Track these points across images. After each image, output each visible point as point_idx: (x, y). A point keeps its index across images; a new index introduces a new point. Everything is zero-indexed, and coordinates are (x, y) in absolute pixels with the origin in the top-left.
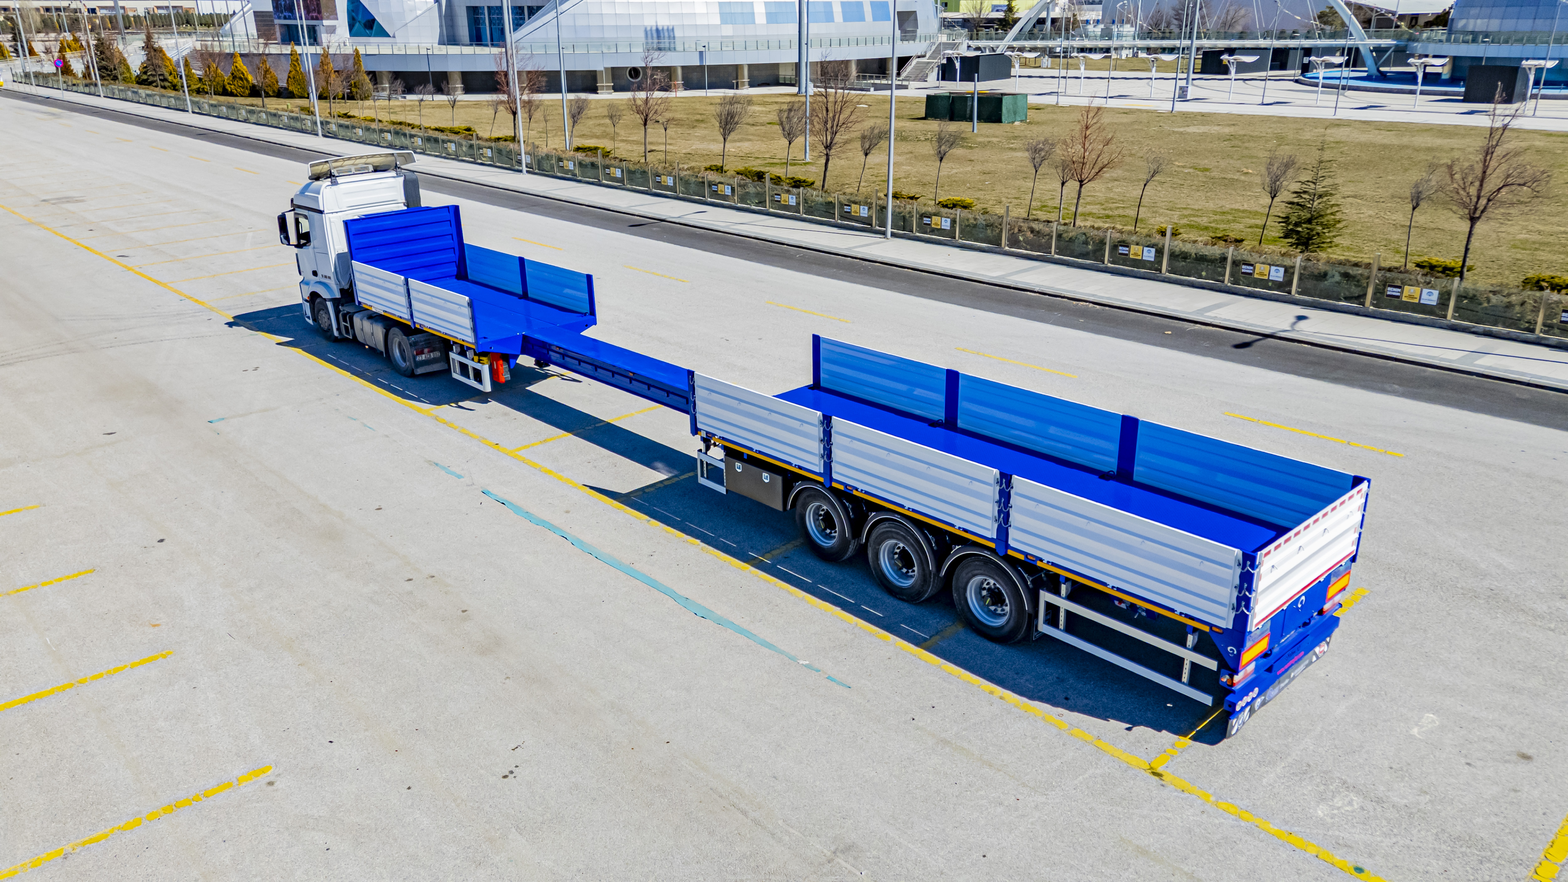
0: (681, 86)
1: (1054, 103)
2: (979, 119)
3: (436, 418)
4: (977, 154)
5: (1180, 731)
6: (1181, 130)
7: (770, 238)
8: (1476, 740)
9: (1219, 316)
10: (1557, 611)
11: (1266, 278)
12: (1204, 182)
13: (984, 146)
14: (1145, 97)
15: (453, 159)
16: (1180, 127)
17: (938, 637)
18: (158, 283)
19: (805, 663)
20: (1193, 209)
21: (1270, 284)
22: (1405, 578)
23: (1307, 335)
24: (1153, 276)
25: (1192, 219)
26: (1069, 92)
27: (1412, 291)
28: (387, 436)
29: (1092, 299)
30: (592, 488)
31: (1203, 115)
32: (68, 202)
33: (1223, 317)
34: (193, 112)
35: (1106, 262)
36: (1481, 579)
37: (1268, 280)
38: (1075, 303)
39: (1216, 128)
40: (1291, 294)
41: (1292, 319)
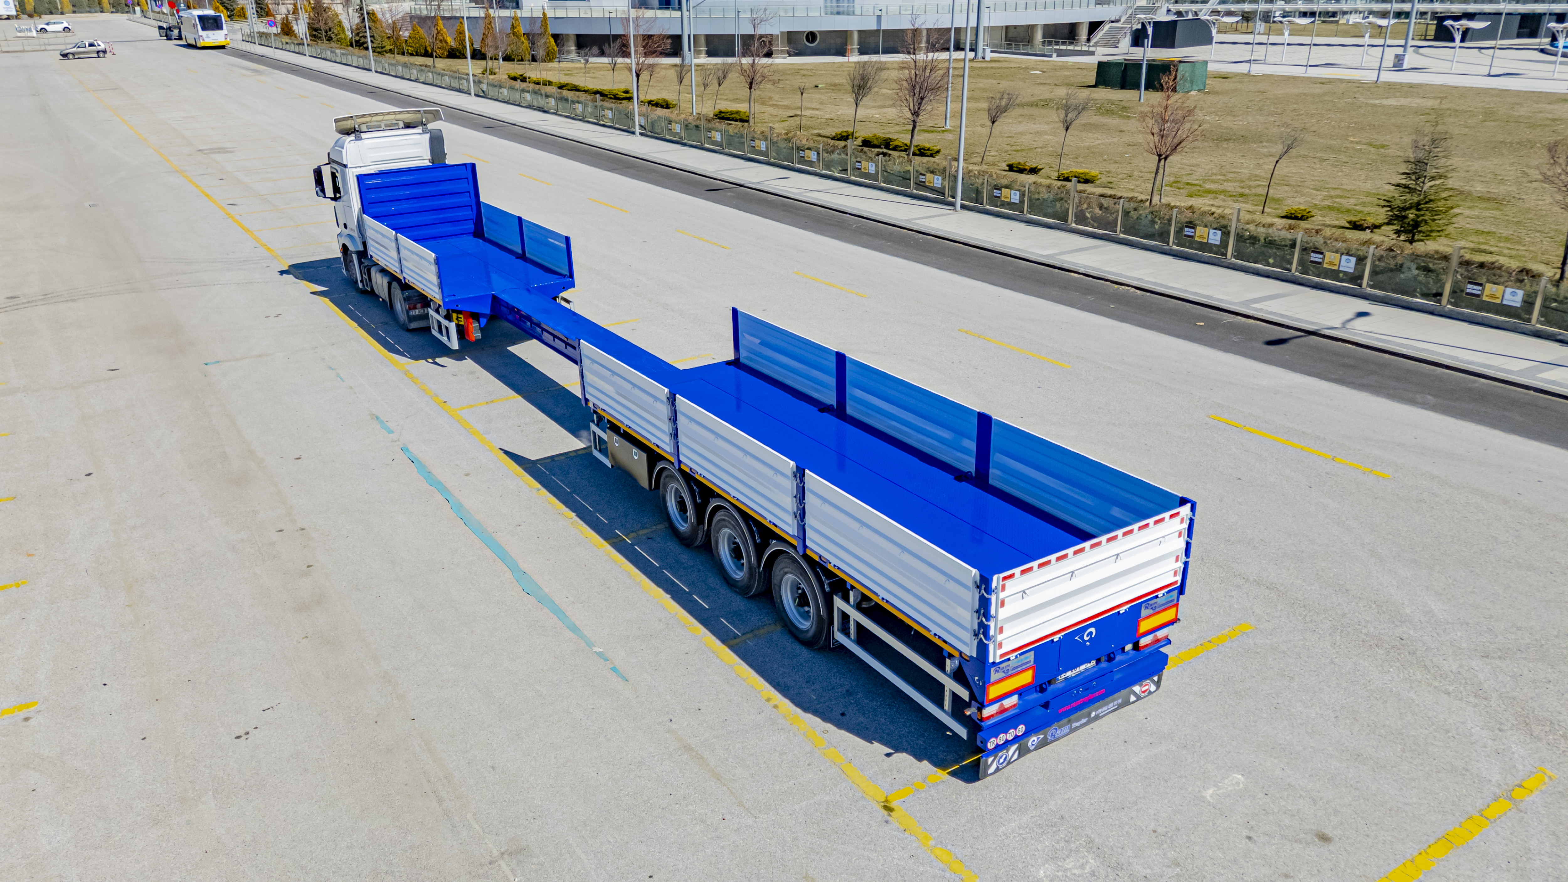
0: (856, 50)
1: (1246, 72)
3: (406, 373)
5: (940, 764)
6: (1377, 102)
7: (835, 207)
8: (1276, 811)
9: (1265, 308)
10: (1468, 670)
11: (1336, 268)
12: (1373, 160)
14: (1355, 65)
15: (580, 120)
16: (1377, 99)
17: (750, 635)
18: (246, 230)
19: (598, 650)
20: (1343, 190)
21: (1341, 275)
22: (1306, 616)
23: (1355, 334)
24: (1217, 261)
25: (1337, 200)
26: (1269, 60)
27: (1494, 290)
28: (351, 388)
29: (1135, 283)
30: (507, 453)
31: (1411, 86)
32: (219, 152)
33: (1270, 309)
34: (376, 72)
35: (1171, 244)
36: (1397, 626)
37: (1339, 271)
38: (1116, 286)
39: (1418, 101)
40: (1360, 286)
41: (1350, 315)
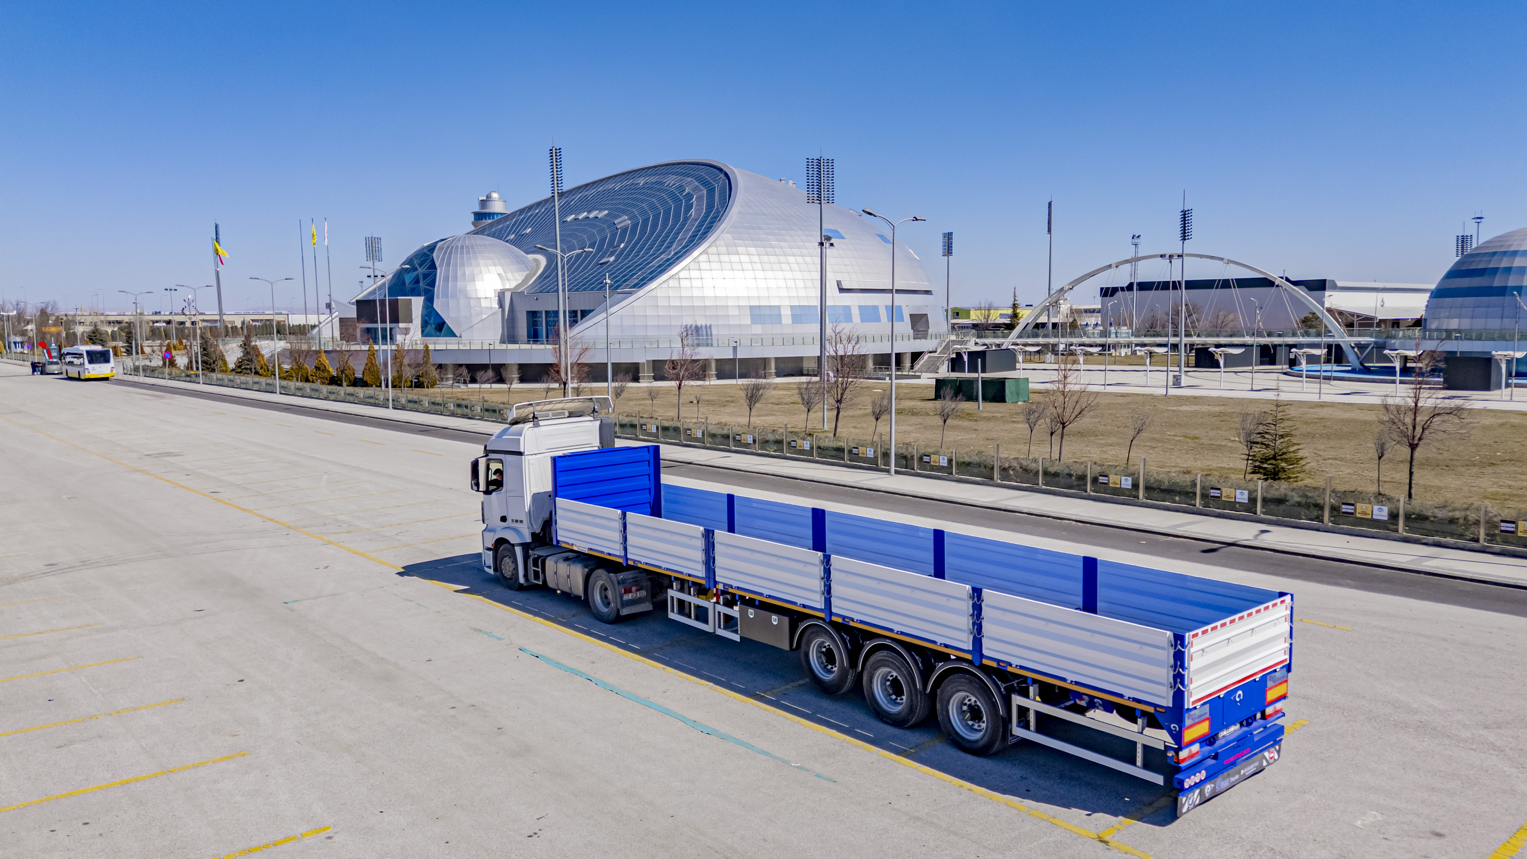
0: (715, 376)
1: (1061, 389)
2: (984, 399)
4: (982, 425)
6: (1174, 408)
7: (785, 475)
8: (1395, 822)
9: (1189, 530)
10: (1480, 736)
11: (1233, 500)
12: (1193, 447)
13: (988, 419)
14: (1141, 384)
16: (1174, 406)
18: (244, 510)
19: (796, 765)
21: (1238, 505)
22: (1343, 713)
23: (1268, 544)
24: (1131, 501)
27: (1364, 508)
28: (438, 612)
29: (1074, 518)
31: (1195, 398)
32: (168, 456)
33: (1193, 531)
34: (281, 393)
35: (1088, 491)
36: (1413, 715)
37: (1235, 503)
38: (1059, 521)
39: (1207, 407)
40: (1256, 514)
41: (1257, 533)
